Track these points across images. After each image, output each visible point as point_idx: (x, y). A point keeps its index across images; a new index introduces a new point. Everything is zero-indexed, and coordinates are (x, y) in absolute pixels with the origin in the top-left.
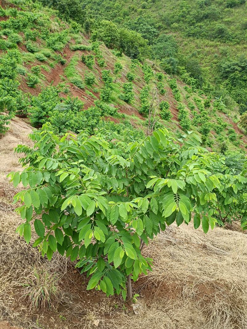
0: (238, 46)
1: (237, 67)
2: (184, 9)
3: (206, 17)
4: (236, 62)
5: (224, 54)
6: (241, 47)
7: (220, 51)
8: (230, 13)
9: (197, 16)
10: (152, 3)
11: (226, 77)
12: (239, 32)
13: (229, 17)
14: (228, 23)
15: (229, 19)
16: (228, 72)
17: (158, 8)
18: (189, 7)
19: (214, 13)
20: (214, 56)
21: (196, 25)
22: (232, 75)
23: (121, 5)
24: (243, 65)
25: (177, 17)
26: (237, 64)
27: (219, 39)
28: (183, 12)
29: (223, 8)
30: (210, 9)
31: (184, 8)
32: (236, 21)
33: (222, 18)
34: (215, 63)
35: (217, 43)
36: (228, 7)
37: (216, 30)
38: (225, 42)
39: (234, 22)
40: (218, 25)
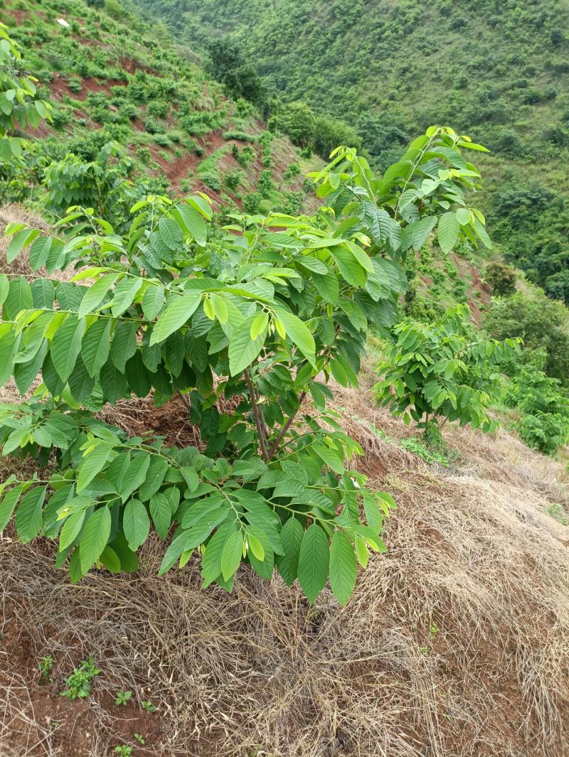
0: (532, 166)
1: (524, 200)
2: (455, 104)
3: (488, 117)
4: (525, 191)
5: (508, 177)
6: (536, 168)
7: (503, 173)
8: (527, 112)
9: (473, 115)
10: (405, 93)
11: (506, 215)
12: (537, 145)
13: (525, 120)
14: (522, 129)
15: (525, 123)
16: (509, 207)
17: (414, 101)
18: (464, 100)
19: (501, 112)
20: (491, 179)
21: (471, 130)
22: (515, 211)
23: (357, 94)
24: (533, 197)
25: (441, 116)
26: (525, 195)
27: (503, 154)
28: (452, 107)
29: (518, 104)
30: (495, 105)
31: (454, 101)
32: (535, 126)
33: (513, 121)
34: (492, 191)
35: (500, 160)
36: (525, 103)
37: (500, 139)
38: (512, 159)
39: (531, 128)
40: (505, 131)
